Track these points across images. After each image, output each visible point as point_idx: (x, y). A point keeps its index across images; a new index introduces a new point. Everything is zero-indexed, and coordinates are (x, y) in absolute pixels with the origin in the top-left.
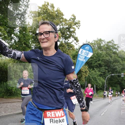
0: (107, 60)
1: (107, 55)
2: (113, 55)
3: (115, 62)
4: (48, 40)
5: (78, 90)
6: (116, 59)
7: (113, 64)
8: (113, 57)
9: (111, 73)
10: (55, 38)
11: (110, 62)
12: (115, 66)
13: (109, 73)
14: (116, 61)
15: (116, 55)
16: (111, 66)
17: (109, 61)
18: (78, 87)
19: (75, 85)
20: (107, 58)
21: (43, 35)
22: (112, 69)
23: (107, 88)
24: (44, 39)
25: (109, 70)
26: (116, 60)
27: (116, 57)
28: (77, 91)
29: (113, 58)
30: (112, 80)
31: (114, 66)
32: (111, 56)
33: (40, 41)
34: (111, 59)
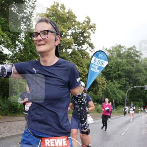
0: (128, 70)
1: (128, 64)
4: (46, 42)
5: (82, 108)
6: (138, 68)
7: (134, 75)
8: (135, 66)
9: (133, 85)
10: (56, 40)
11: (132, 72)
13: (131, 85)
14: (138, 71)
16: (133, 77)
17: (130, 71)
18: (83, 104)
19: (79, 101)
20: (128, 67)
21: (39, 35)
22: (134, 80)
23: (128, 103)
24: (41, 40)
25: (131, 81)
27: (139, 66)
28: (80, 109)
29: (134, 68)
30: (134, 94)
31: (136, 77)
32: (133, 65)
33: (36, 44)
34: (133, 68)
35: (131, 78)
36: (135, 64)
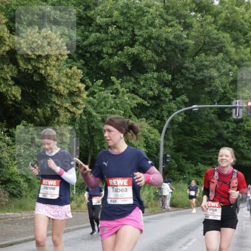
0: (168, 42)
1: (170, 18)
2: (195, 18)
3: (205, 51)
6: (208, 35)
7: (193, 61)
8: (196, 25)
9: (187, 100)
11: (184, 50)
12: (207, 67)
13: (178, 99)
14: (208, 46)
15: (210, 18)
16: (186, 68)
17: (176, 46)
20: (170, 30)
22: (192, 80)
23: (170, 169)
25: (179, 86)
26: (207, 39)
27: (210, 28)
29: (193, 34)
31: (199, 69)
32: (188, 20)
34: (187, 35)
35: (180, 71)
36: (194, 20)
